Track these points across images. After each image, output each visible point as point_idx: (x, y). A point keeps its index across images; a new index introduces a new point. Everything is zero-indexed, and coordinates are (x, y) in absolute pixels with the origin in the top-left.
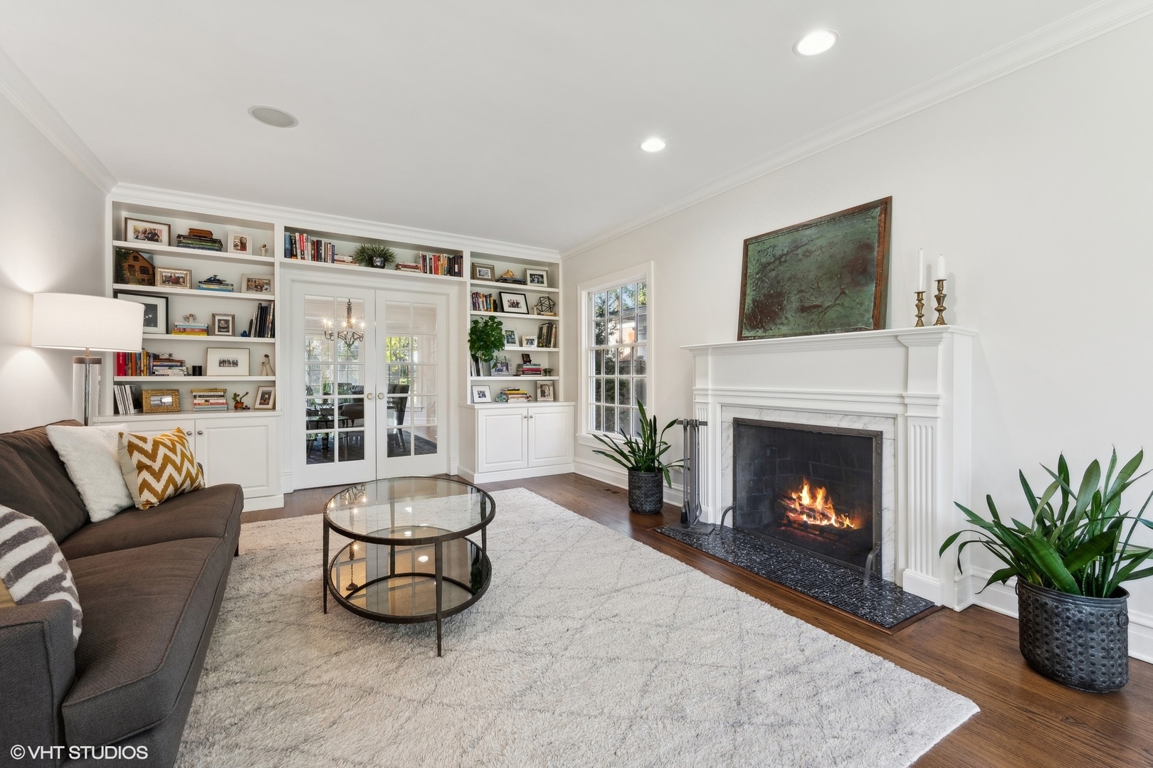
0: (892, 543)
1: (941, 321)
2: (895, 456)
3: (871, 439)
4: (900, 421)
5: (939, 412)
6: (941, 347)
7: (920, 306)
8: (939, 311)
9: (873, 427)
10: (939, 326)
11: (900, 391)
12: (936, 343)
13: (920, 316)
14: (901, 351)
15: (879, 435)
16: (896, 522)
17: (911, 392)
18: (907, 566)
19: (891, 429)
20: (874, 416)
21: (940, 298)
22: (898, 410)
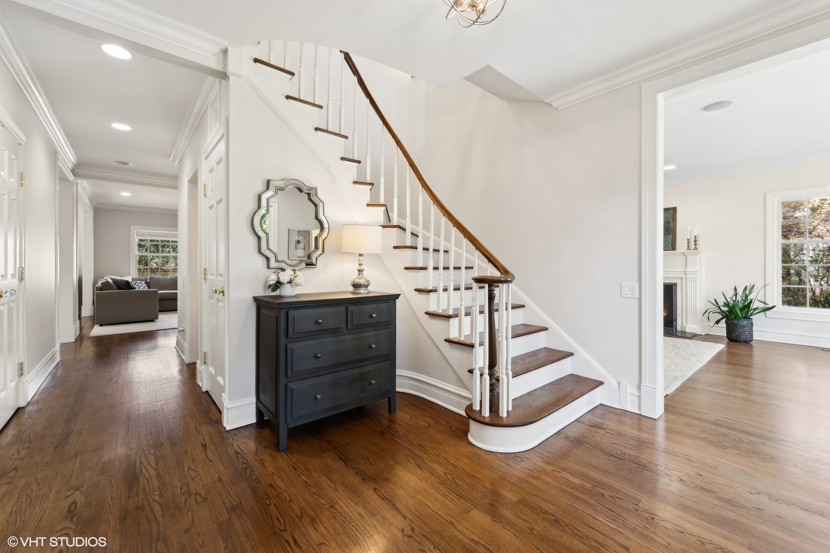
0: (681, 318)
1: (696, 248)
2: (682, 290)
3: (672, 286)
4: (684, 279)
5: (698, 276)
6: (698, 256)
7: (688, 243)
8: (695, 245)
9: (673, 281)
10: (695, 250)
11: (684, 270)
12: (697, 255)
13: (688, 247)
14: (684, 257)
15: (676, 284)
16: (682, 312)
17: (688, 269)
18: (687, 324)
19: (680, 282)
20: (673, 278)
21: (695, 241)
22: (683, 276)
